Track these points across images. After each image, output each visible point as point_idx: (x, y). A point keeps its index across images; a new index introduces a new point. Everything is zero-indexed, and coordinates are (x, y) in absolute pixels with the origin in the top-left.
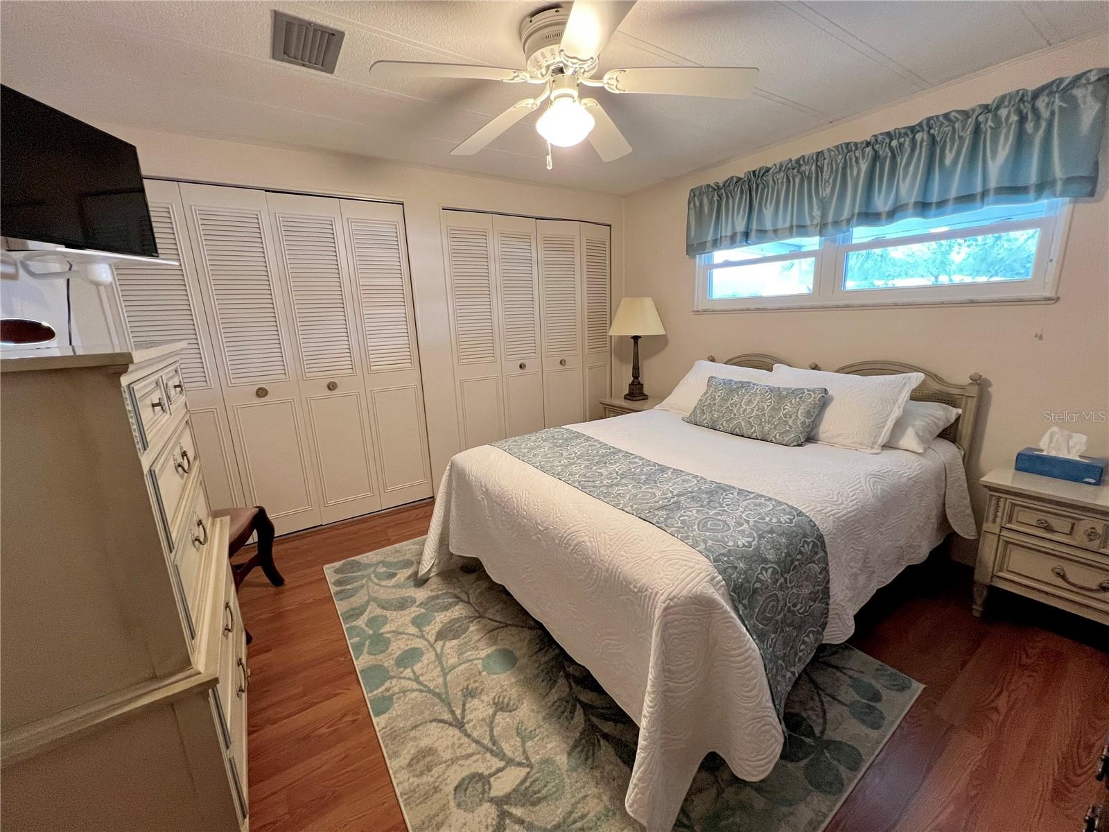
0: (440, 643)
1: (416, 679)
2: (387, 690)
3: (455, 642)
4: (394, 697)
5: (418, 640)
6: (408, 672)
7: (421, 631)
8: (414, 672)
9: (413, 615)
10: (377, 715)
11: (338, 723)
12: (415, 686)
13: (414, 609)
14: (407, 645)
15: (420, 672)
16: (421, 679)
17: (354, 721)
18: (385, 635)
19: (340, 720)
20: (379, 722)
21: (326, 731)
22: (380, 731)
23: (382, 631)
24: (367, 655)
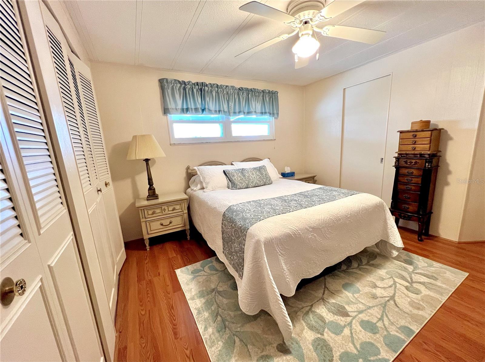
0: (350, 314)
1: (381, 319)
2: (397, 332)
3: (347, 307)
4: (398, 326)
5: (354, 326)
6: (380, 324)
7: (345, 326)
8: (377, 322)
9: (333, 335)
10: (413, 332)
11: (432, 351)
12: (385, 319)
13: (326, 336)
14: (361, 331)
15: (376, 319)
16: (379, 317)
17: (425, 343)
18: (359, 348)
19: (430, 351)
20: (416, 329)
21: (442, 357)
22: (420, 327)
23: (355, 352)
24: (382, 354)
